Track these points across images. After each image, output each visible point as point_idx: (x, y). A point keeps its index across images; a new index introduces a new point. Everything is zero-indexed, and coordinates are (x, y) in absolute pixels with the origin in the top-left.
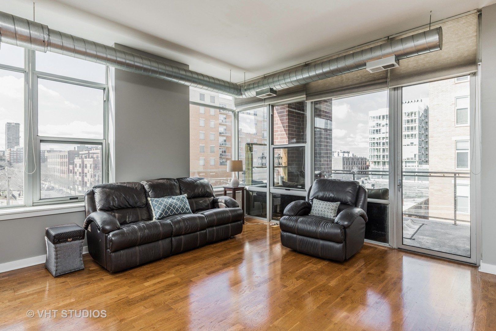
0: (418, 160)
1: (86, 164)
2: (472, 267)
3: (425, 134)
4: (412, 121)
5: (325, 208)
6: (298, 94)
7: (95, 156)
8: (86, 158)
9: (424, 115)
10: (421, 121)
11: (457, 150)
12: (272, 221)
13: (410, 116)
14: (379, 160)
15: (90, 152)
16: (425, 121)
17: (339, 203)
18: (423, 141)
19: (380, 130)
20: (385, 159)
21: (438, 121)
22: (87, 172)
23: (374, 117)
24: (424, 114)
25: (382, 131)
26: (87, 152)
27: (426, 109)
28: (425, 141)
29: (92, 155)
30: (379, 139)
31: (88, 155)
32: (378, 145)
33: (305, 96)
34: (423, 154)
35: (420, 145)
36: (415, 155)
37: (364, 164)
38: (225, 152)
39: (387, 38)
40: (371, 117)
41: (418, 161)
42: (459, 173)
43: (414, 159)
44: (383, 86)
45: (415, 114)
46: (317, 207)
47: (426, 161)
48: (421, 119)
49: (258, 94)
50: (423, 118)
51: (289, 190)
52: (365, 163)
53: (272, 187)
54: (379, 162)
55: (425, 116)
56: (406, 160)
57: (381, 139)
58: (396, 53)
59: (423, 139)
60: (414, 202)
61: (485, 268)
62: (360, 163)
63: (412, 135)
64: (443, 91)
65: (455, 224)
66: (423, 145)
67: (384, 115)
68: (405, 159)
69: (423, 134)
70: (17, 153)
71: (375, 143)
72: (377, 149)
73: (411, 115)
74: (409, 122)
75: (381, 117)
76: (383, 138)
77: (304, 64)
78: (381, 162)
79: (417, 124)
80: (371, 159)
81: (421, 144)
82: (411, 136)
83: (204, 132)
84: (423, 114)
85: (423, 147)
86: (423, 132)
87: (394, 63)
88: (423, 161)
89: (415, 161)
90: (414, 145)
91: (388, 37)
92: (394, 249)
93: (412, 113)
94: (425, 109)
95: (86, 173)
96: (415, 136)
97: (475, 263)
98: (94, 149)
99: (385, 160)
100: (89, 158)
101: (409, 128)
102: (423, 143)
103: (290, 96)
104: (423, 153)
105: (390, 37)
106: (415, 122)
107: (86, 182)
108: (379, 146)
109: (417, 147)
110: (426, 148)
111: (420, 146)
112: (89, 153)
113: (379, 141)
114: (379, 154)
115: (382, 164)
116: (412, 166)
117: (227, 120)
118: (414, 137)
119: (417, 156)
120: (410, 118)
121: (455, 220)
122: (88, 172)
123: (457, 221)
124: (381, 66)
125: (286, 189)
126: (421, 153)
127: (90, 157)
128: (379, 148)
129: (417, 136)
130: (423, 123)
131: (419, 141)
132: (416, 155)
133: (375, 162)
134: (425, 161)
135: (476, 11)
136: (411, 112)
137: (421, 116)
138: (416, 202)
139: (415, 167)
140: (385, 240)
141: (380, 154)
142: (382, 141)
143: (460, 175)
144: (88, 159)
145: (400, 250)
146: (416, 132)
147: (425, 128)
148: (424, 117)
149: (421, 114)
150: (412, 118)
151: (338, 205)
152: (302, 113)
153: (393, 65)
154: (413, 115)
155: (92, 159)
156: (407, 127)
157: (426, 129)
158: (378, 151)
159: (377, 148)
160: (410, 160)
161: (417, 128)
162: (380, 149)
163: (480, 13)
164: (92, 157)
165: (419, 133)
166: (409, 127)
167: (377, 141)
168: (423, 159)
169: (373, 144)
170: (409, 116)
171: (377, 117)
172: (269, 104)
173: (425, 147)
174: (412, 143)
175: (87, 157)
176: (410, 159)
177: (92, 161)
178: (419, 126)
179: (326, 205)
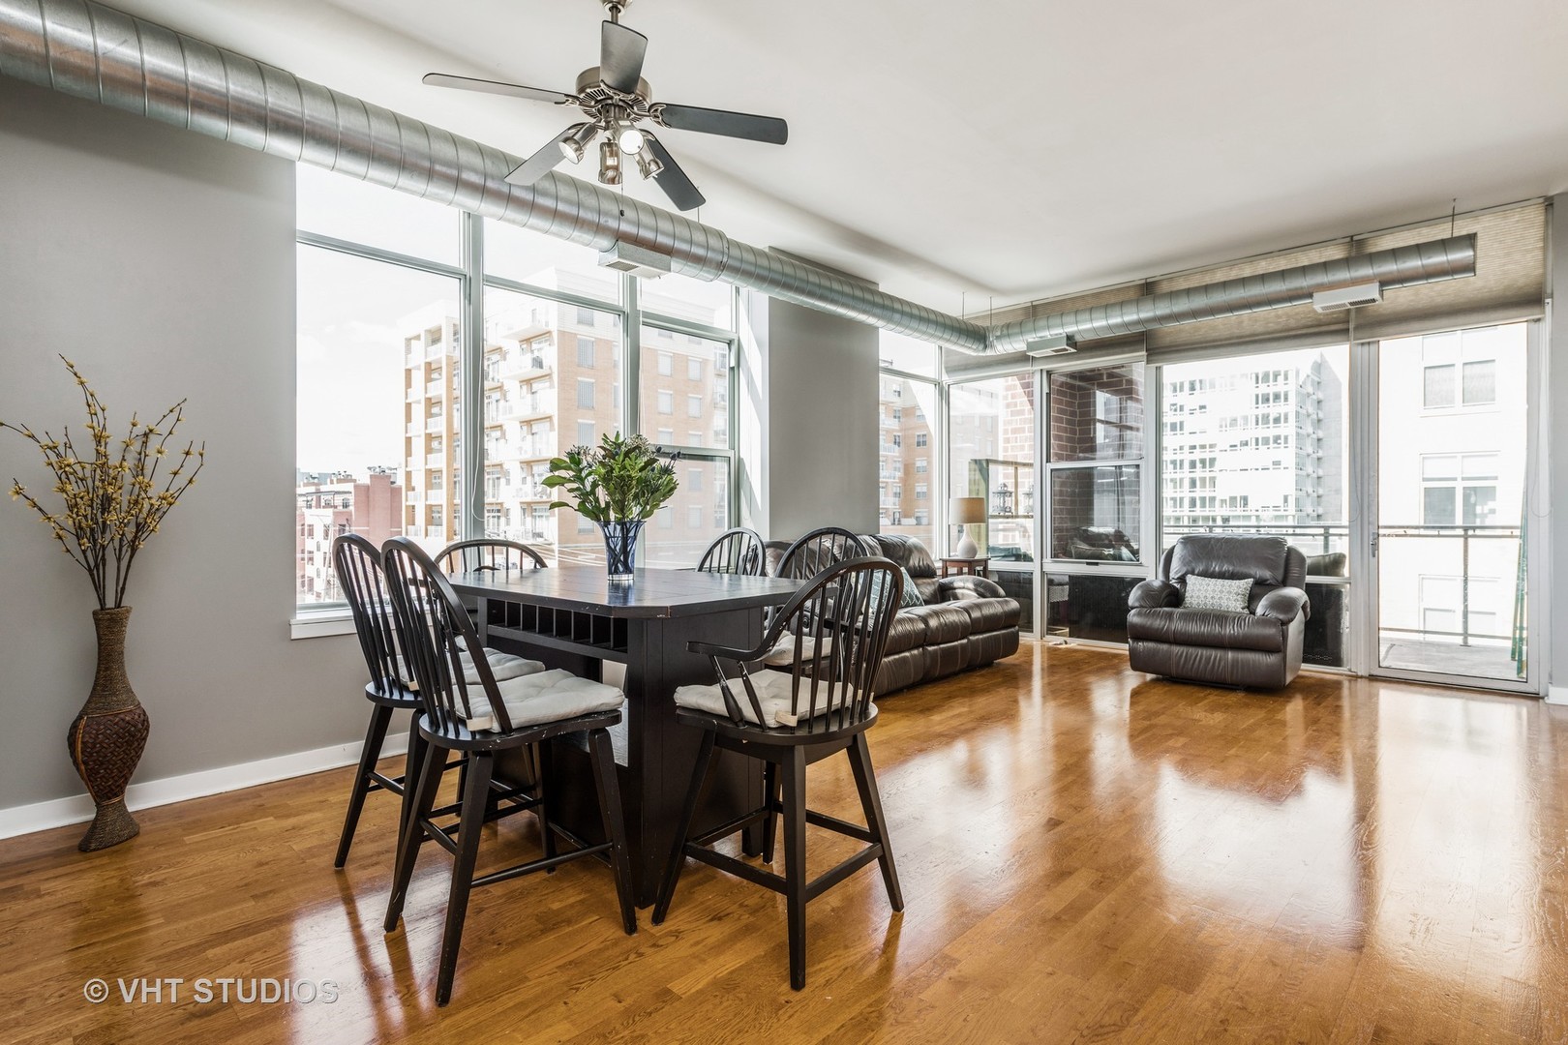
0: (1294, 513)
1: (310, 526)
2: (1532, 698)
3: (1315, 436)
4: (1277, 397)
5: (1221, 592)
6: (1126, 349)
7: (338, 500)
8: (310, 507)
9: (1313, 380)
10: (1303, 397)
11: (1424, 480)
12: (1048, 637)
13: (1271, 383)
15: (323, 488)
16: (1315, 397)
17: (1251, 581)
18: (1308, 455)
19: (1181, 423)
22: (314, 549)
24: (1312, 376)
25: (1187, 428)
26: (312, 489)
27: (1319, 361)
28: (1315, 456)
29: (329, 497)
30: (1178, 451)
31: (314, 497)
32: (1175, 468)
33: (1144, 353)
34: (1308, 495)
35: (1300, 467)
36: (1286, 498)
39: (1348, 239)
41: (1294, 516)
42: (1474, 528)
43: (1282, 509)
44: (1339, 338)
45: (1286, 378)
46: (1200, 590)
47: (1318, 516)
48: (1304, 391)
49: (1031, 346)
50: (1310, 390)
51: (1097, 564)
53: (1048, 560)
55: (1316, 384)
57: (1186, 449)
58: (1383, 278)
59: (1310, 450)
61: (1558, 695)
63: (1277, 439)
65: (1466, 644)
66: (1310, 470)
69: (1308, 436)
73: (1275, 380)
74: (1268, 400)
75: (1187, 386)
76: (1193, 448)
77: (1143, 281)
79: (1290, 408)
81: (1304, 465)
82: (1275, 442)
83: (671, 430)
84: (1308, 376)
85: (1308, 475)
86: (1310, 430)
87: (1376, 296)
88: (1308, 515)
89: (1287, 516)
90: (1282, 467)
91: (1352, 237)
92: (1361, 677)
93: (1276, 376)
94: (1316, 362)
95: (310, 552)
96: (1286, 442)
97: (1536, 692)
98: (335, 480)
100: (318, 505)
101: (1268, 417)
102: (1308, 462)
103: (1104, 352)
104: (1310, 490)
105: (1355, 238)
106: (1286, 399)
107: (311, 580)
108: (1178, 470)
109: (1292, 473)
110: (1319, 478)
111: (1300, 472)
112: (318, 492)
113: (1178, 457)
114: (1178, 495)
118: (1283, 445)
119: (1292, 501)
120: (1271, 390)
121: (1466, 634)
122: (318, 549)
123: (1469, 638)
124: (1346, 301)
125: (1088, 564)
126: (1304, 493)
127: (323, 504)
128: (1178, 476)
129: (1292, 442)
130: (1309, 402)
131: (1297, 455)
132: (1289, 498)
134: (1315, 514)
135: (1541, 200)
137: (1304, 383)
140: (1336, 660)
141: (1182, 495)
142: (1187, 457)
143: (1478, 532)
144: (314, 510)
145: (1373, 678)
146: (1289, 429)
147: (1315, 417)
148: (1313, 385)
149: (1302, 378)
150: (1276, 389)
151: (1250, 585)
152: (1079, 386)
153: (1374, 301)
154: (1281, 378)
155: (330, 511)
156: (1263, 415)
157: (1319, 421)
158: (1175, 487)
159: (1174, 476)
161: (1292, 418)
162: (1181, 480)
163: (1549, 203)
164: (328, 505)
165: (1298, 434)
166: (1269, 414)
167: (1174, 457)
168: (1310, 510)
170: (1268, 382)
172: (1041, 370)
173: (1315, 475)
174: (1277, 463)
175: (314, 503)
177: (331, 514)
178: (1297, 413)
179: (1223, 586)
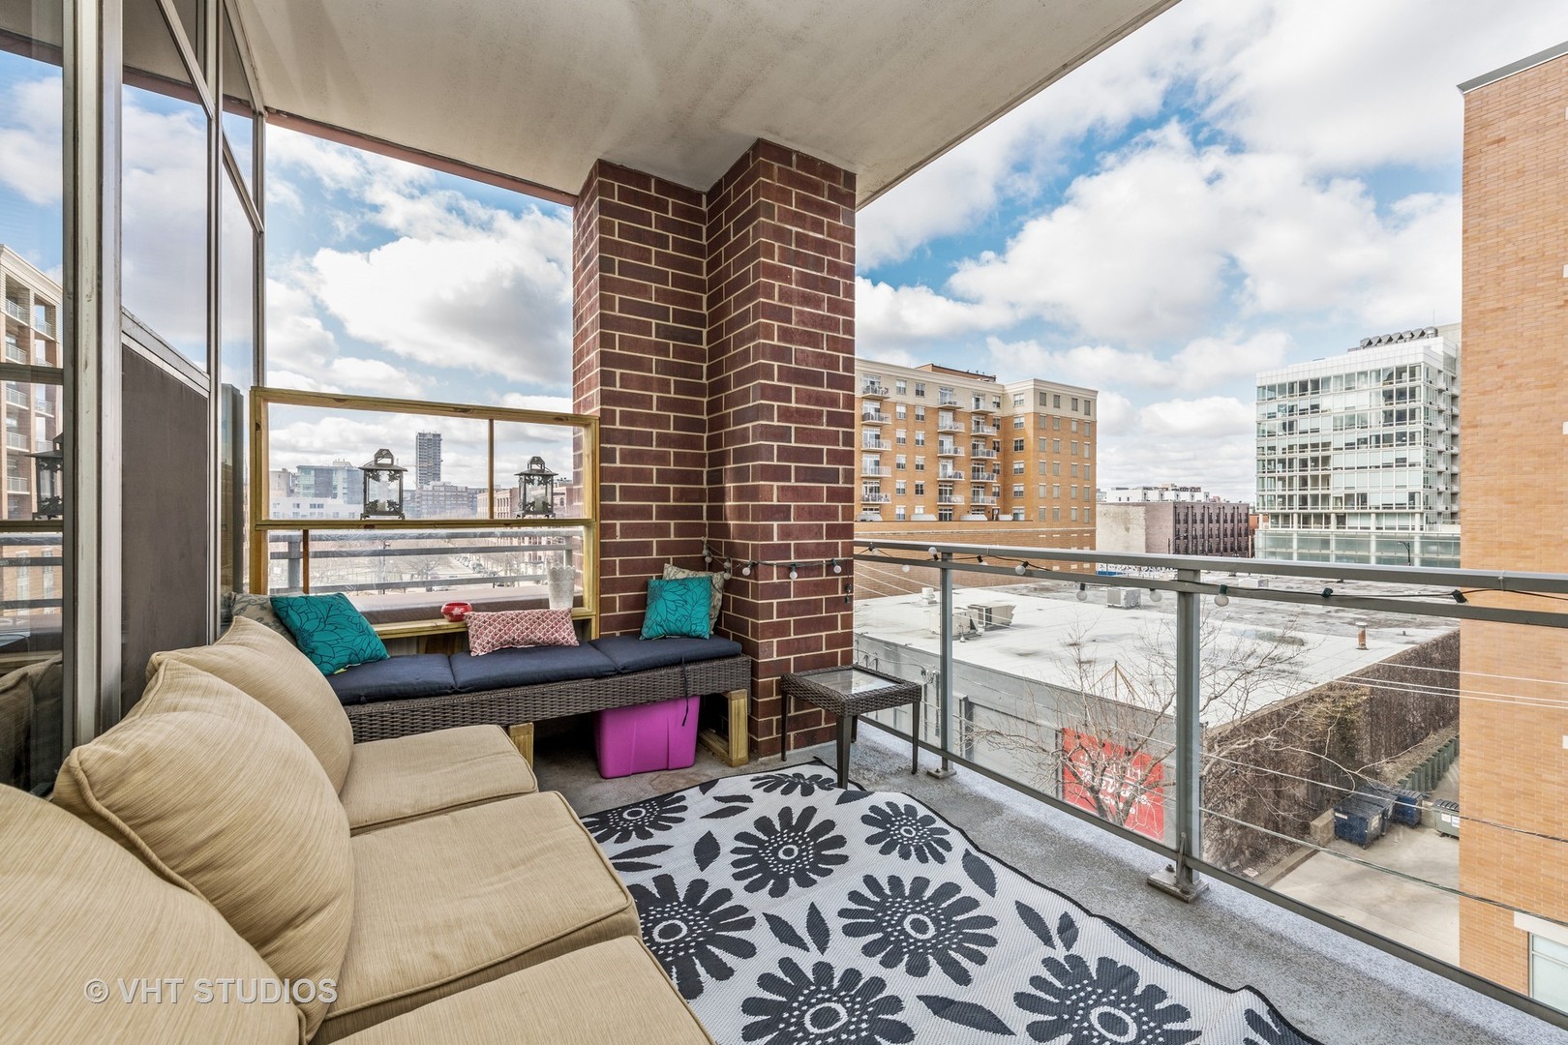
0: (1421, 510)
3: (1448, 433)
4: (1402, 393)
10: (1434, 393)
13: (1394, 380)
14: (1287, 511)
16: (1448, 393)
18: (1440, 452)
19: (1291, 423)
20: (1309, 506)
21: (1499, 367)
23: (1272, 388)
24: (1444, 371)
25: (1298, 428)
28: (1448, 453)
30: (1287, 451)
32: (1284, 467)
34: (1439, 492)
35: (1429, 464)
36: (1412, 496)
37: (1240, 521)
38: (878, 490)
40: (1264, 388)
41: (1421, 514)
43: (1408, 506)
45: (1413, 374)
47: (1452, 514)
48: (1435, 387)
50: (1443, 385)
52: (1243, 518)
54: (1286, 517)
55: (1450, 379)
56: (1381, 510)
59: (1442, 447)
60: (1405, 639)
62: (1229, 518)
63: (1401, 436)
64: (1523, 258)
66: (1442, 467)
67: (1307, 382)
68: (1378, 508)
70: (433, 496)
71: (1274, 460)
72: (1280, 479)
73: (1400, 376)
74: (1391, 398)
75: (1297, 387)
76: (1304, 447)
78: (1295, 516)
79: (1418, 404)
80: (1261, 506)
81: (1435, 462)
82: (1399, 439)
84: (1440, 371)
85: (1440, 473)
86: (1443, 426)
88: (1439, 513)
89: (1413, 514)
90: (1408, 464)
93: (1401, 372)
96: (1412, 439)
99: (1309, 511)
101: (1391, 415)
102: (1440, 459)
104: (1442, 488)
106: (1413, 395)
108: (1287, 469)
109: (1419, 471)
110: (1453, 475)
111: (1430, 469)
113: (1287, 456)
114: (1287, 493)
115: (1299, 522)
116: (1399, 529)
117: (883, 415)
118: (1408, 442)
119: (1419, 498)
120: (1395, 386)
126: (1434, 490)
128: (1287, 475)
129: (1420, 439)
130: (1440, 398)
131: (1427, 452)
132: (1417, 495)
133: (1275, 516)
134: (1448, 512)
136: (1397, 369)
137: (1436, 378)
138: (1411, 639)
139: (1410, 531)
141: (1291, 493)
146: (1416, 426)
147: (1448, 412)
148: (1445, 380)
149: (1433, 373)
150: (1400, 386)
154: (1406, 376)
158: (1284, 486)
159: (1282, 474)
160: (1394, 510)
161: (1420, 414)
162: (1291, 478)
165: (1427, 431)
166: (1392, 411)
167: (1283, 456)
168: (1442, 508)
169: (1269, 463)
171: (1282, 387)
173: (1448, 472)
174: (1401, 461)
176: (1394, 506)
178: (1427, 409)
